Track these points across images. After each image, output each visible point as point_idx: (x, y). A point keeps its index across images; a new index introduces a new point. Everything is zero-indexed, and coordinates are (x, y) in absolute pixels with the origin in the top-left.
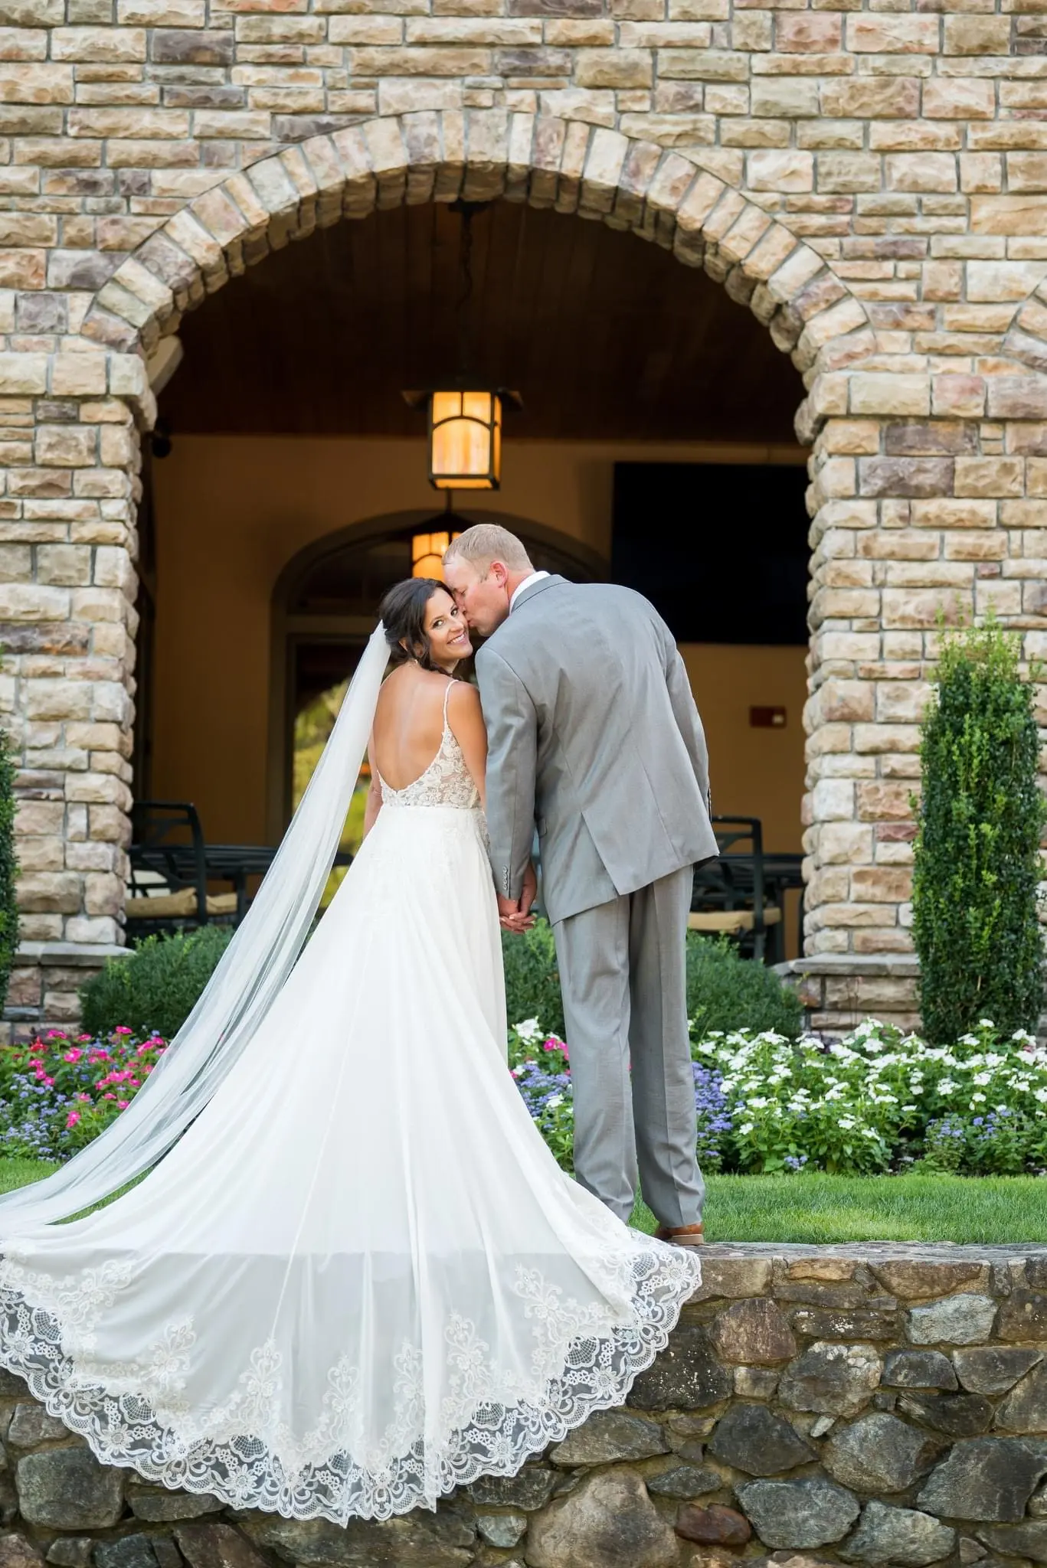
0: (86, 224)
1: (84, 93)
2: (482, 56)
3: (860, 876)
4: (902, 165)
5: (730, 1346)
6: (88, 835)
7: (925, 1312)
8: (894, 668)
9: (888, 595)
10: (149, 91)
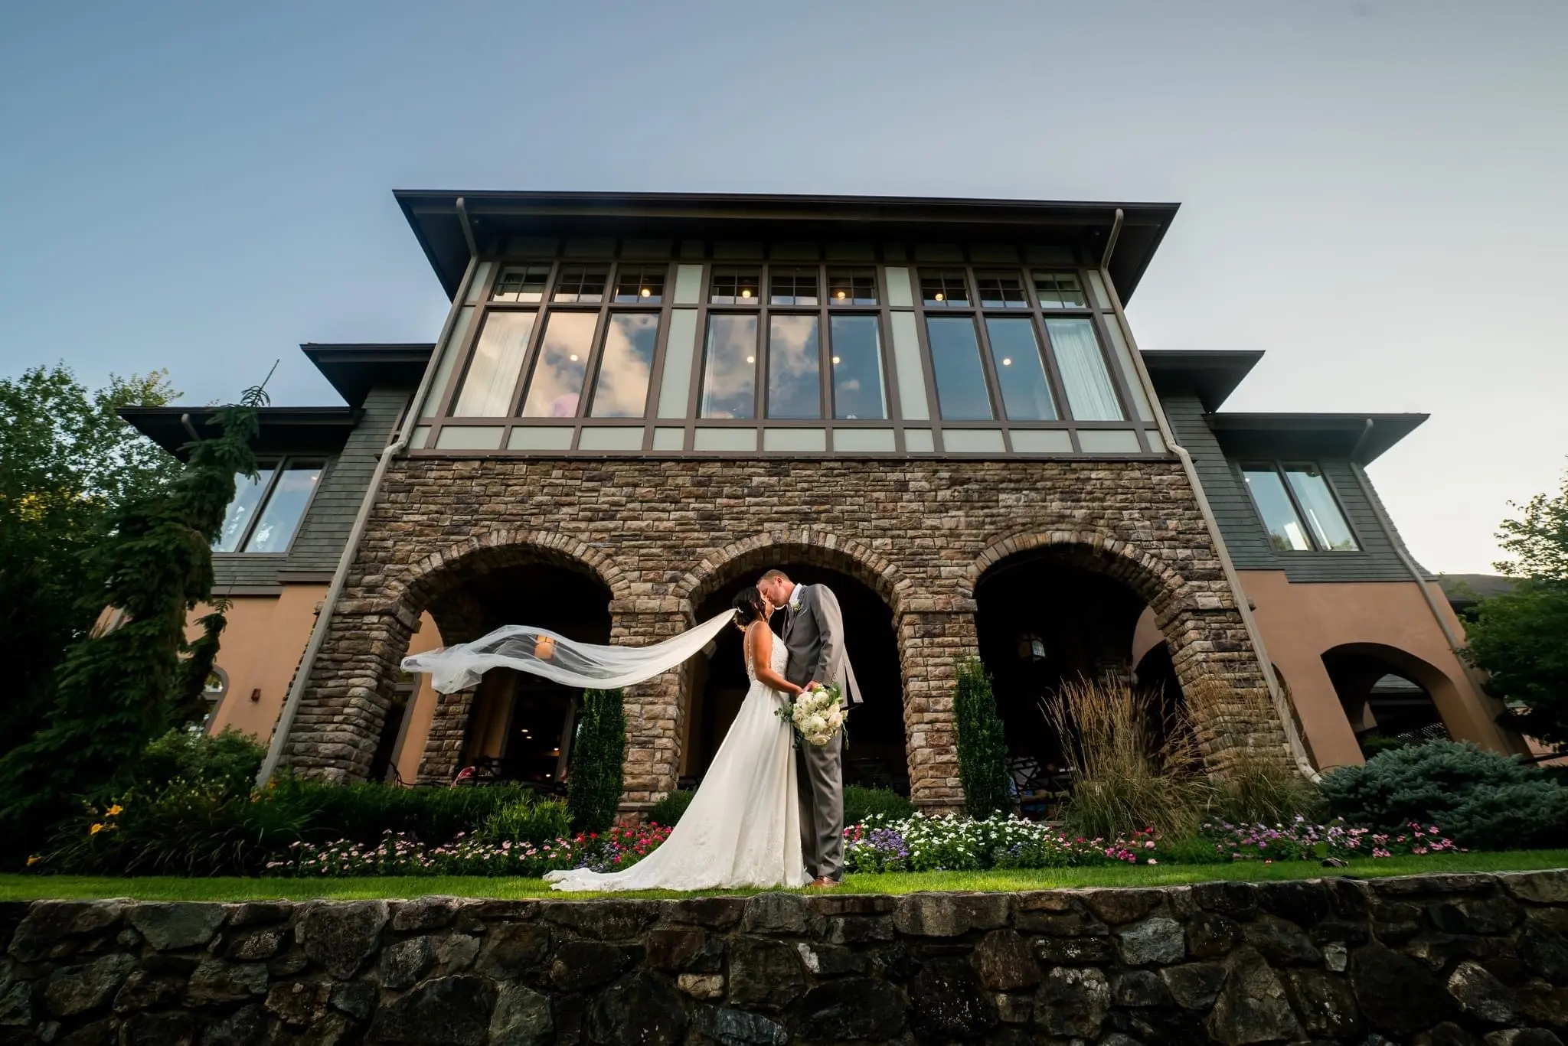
0: (677, 563)
1: (678, 528)
2: (793, 516)
3: (931, 768)
4: (918, 541)
5: (992, 974)
6: (662, 761)
8: (934, 693)
9: (929, 668)
10: (697, 527)
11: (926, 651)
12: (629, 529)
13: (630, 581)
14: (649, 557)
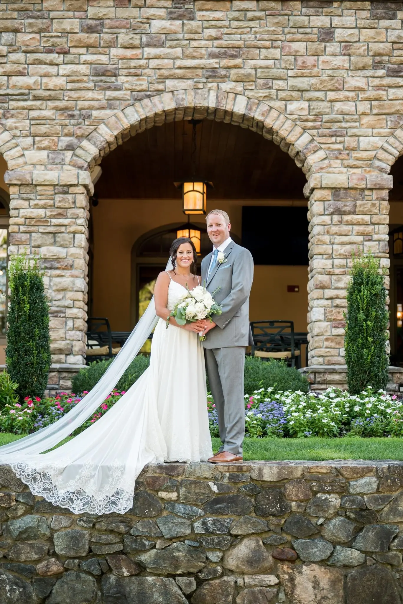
0: (71, 128)
1: (70, 86)
2: (200, 72)
3: (327, 340)
4: (338, 106)
5: (290, 495)
6: (73, 329)
7: (355, 483)
8: (337, 271)
9: (335, 247)
10: (91, 85)
11: (334, 229)
12: (14, 86)
13: (23, 149)
14: (39, 121)
